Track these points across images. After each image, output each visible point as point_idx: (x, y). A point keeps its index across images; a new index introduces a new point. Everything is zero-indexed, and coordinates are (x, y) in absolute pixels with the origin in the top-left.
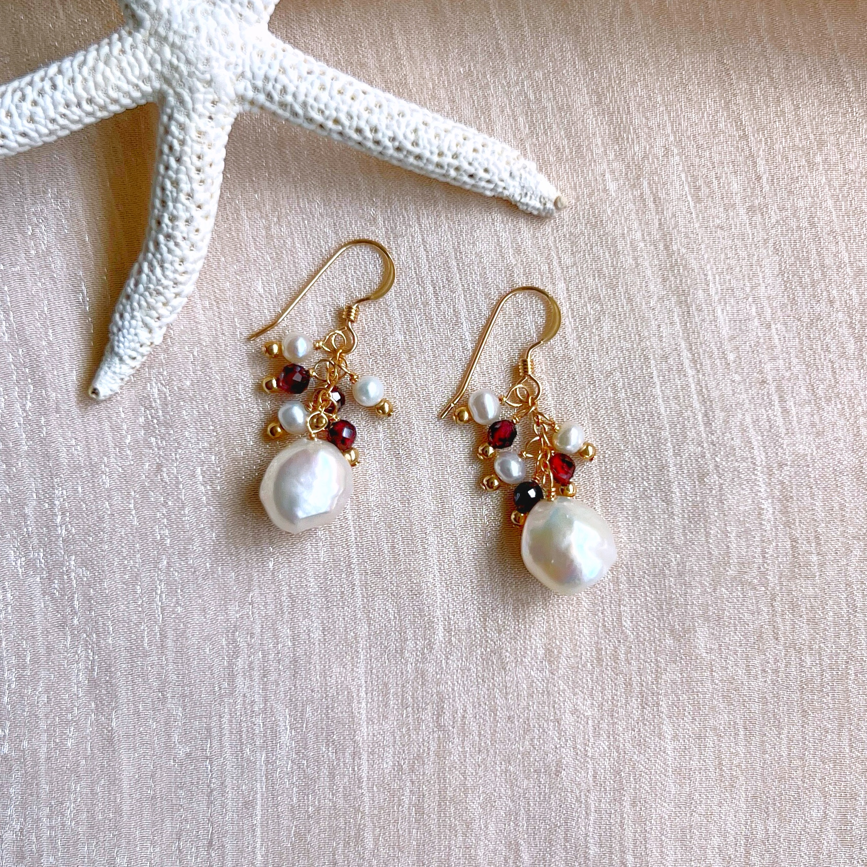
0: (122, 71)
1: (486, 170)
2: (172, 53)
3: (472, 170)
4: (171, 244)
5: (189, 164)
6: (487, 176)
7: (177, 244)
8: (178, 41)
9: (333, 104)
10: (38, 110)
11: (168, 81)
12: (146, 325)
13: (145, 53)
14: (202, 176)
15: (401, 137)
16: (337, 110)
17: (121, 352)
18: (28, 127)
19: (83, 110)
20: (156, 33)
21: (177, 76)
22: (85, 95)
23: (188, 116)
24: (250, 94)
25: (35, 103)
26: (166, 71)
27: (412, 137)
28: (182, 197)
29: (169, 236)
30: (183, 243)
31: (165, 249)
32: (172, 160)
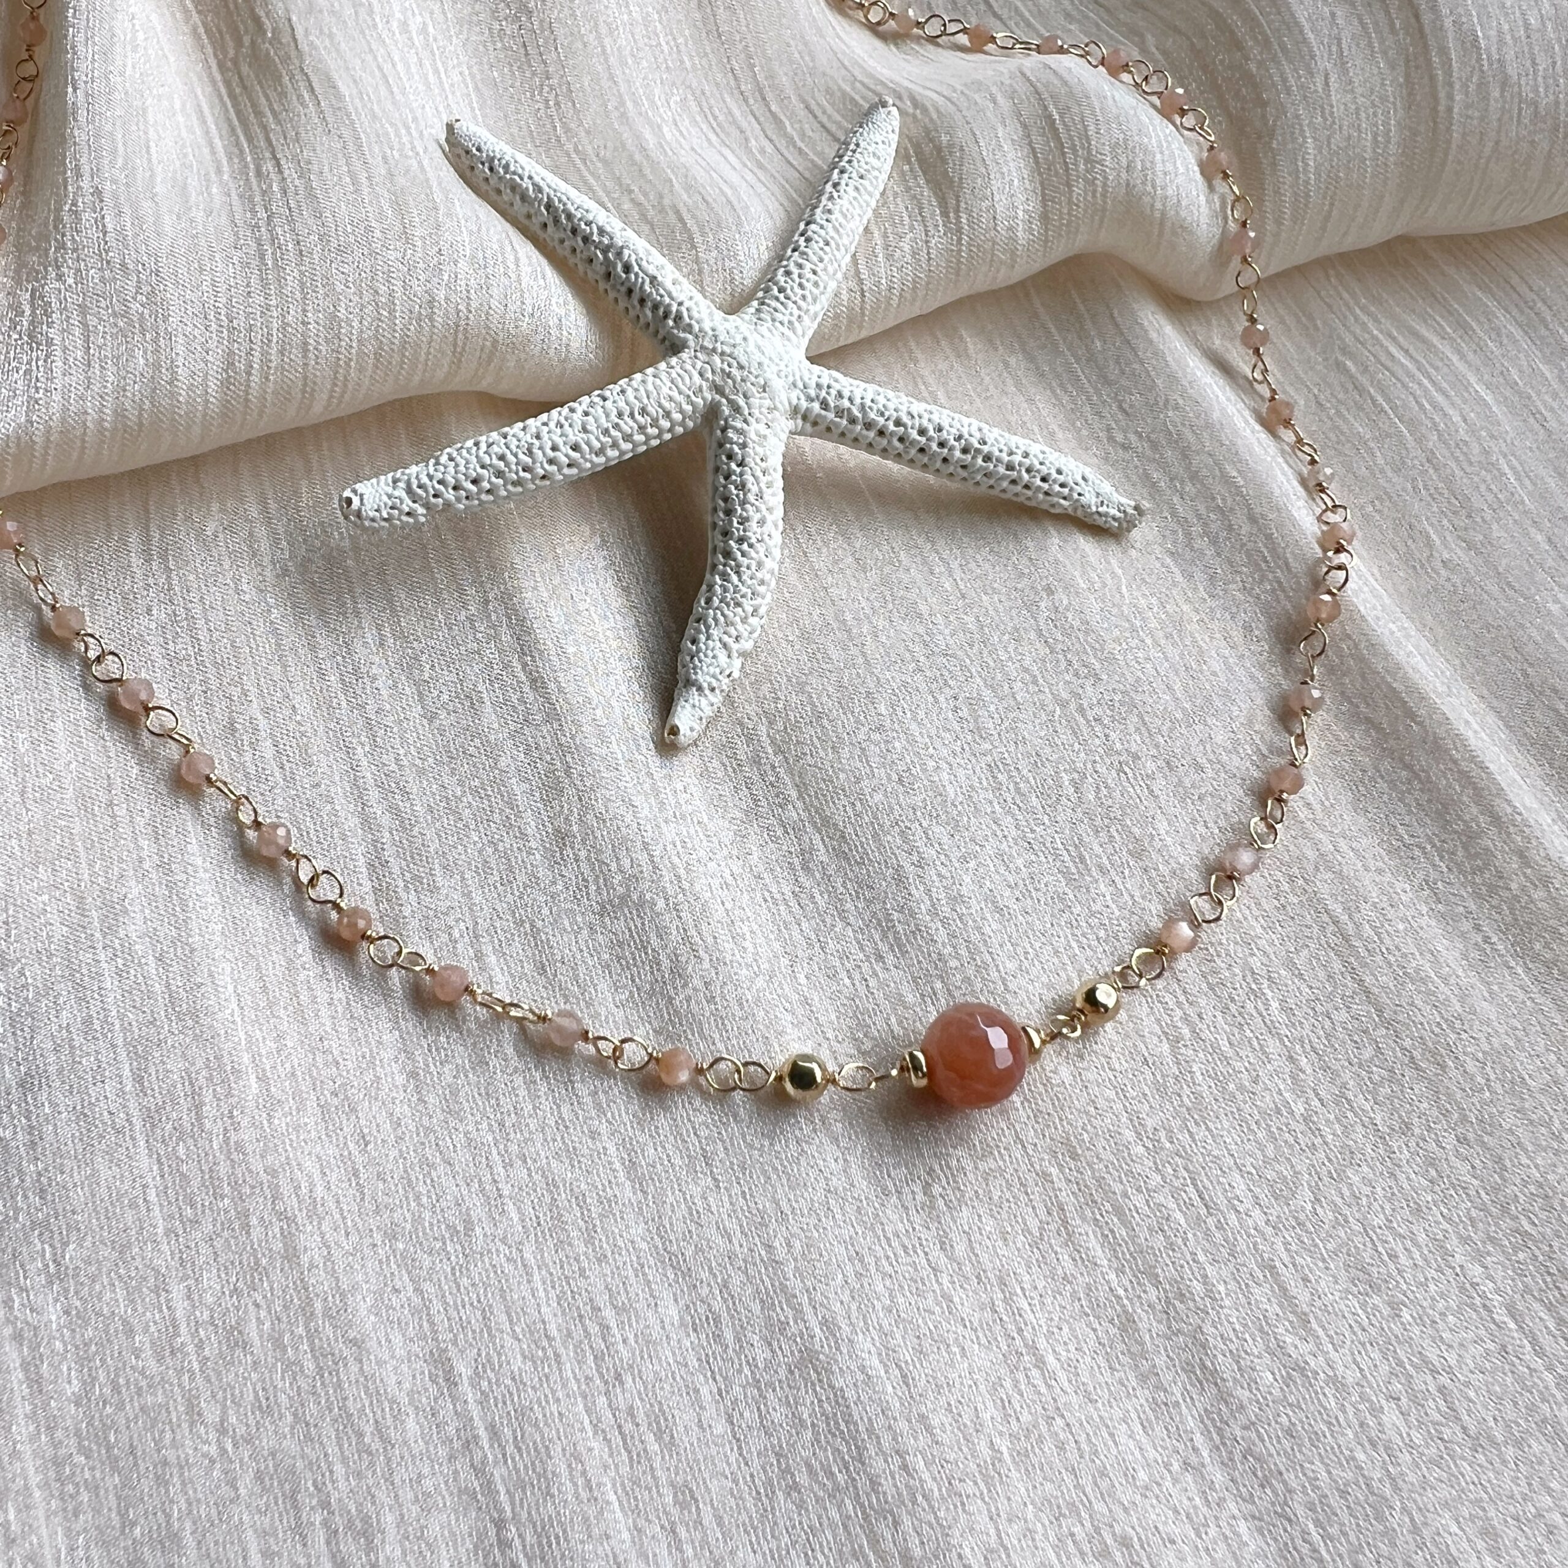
0: (672, 382)
1: (1059, 472)
2: (723, 361)
3: (1044, 470)
4: (745, 546)
5: (752, 465)
6: (1061, 479)
7: (751, 546)
8: (727, 350)
9: (891, 406)
10: (590, 418)
11: (718, 389)
12: (725, 645)
13: (693, 366)
14: (767, 478)
15: (966, 436)
16: (895, 411)
17: (700, 678)
18: (580, 438)
19: (635, 421)
20: (703, 347)
21: (730, 382)
22: (637, 405)
23: (745, 421)
24: (804, 404)
25: (586, 414)
26: (718, 379)
27: (978, 435)
28: (751, 497)
29: (741, 540)
30: (758, 545)
31: (739, 554)
32: (733, 466)
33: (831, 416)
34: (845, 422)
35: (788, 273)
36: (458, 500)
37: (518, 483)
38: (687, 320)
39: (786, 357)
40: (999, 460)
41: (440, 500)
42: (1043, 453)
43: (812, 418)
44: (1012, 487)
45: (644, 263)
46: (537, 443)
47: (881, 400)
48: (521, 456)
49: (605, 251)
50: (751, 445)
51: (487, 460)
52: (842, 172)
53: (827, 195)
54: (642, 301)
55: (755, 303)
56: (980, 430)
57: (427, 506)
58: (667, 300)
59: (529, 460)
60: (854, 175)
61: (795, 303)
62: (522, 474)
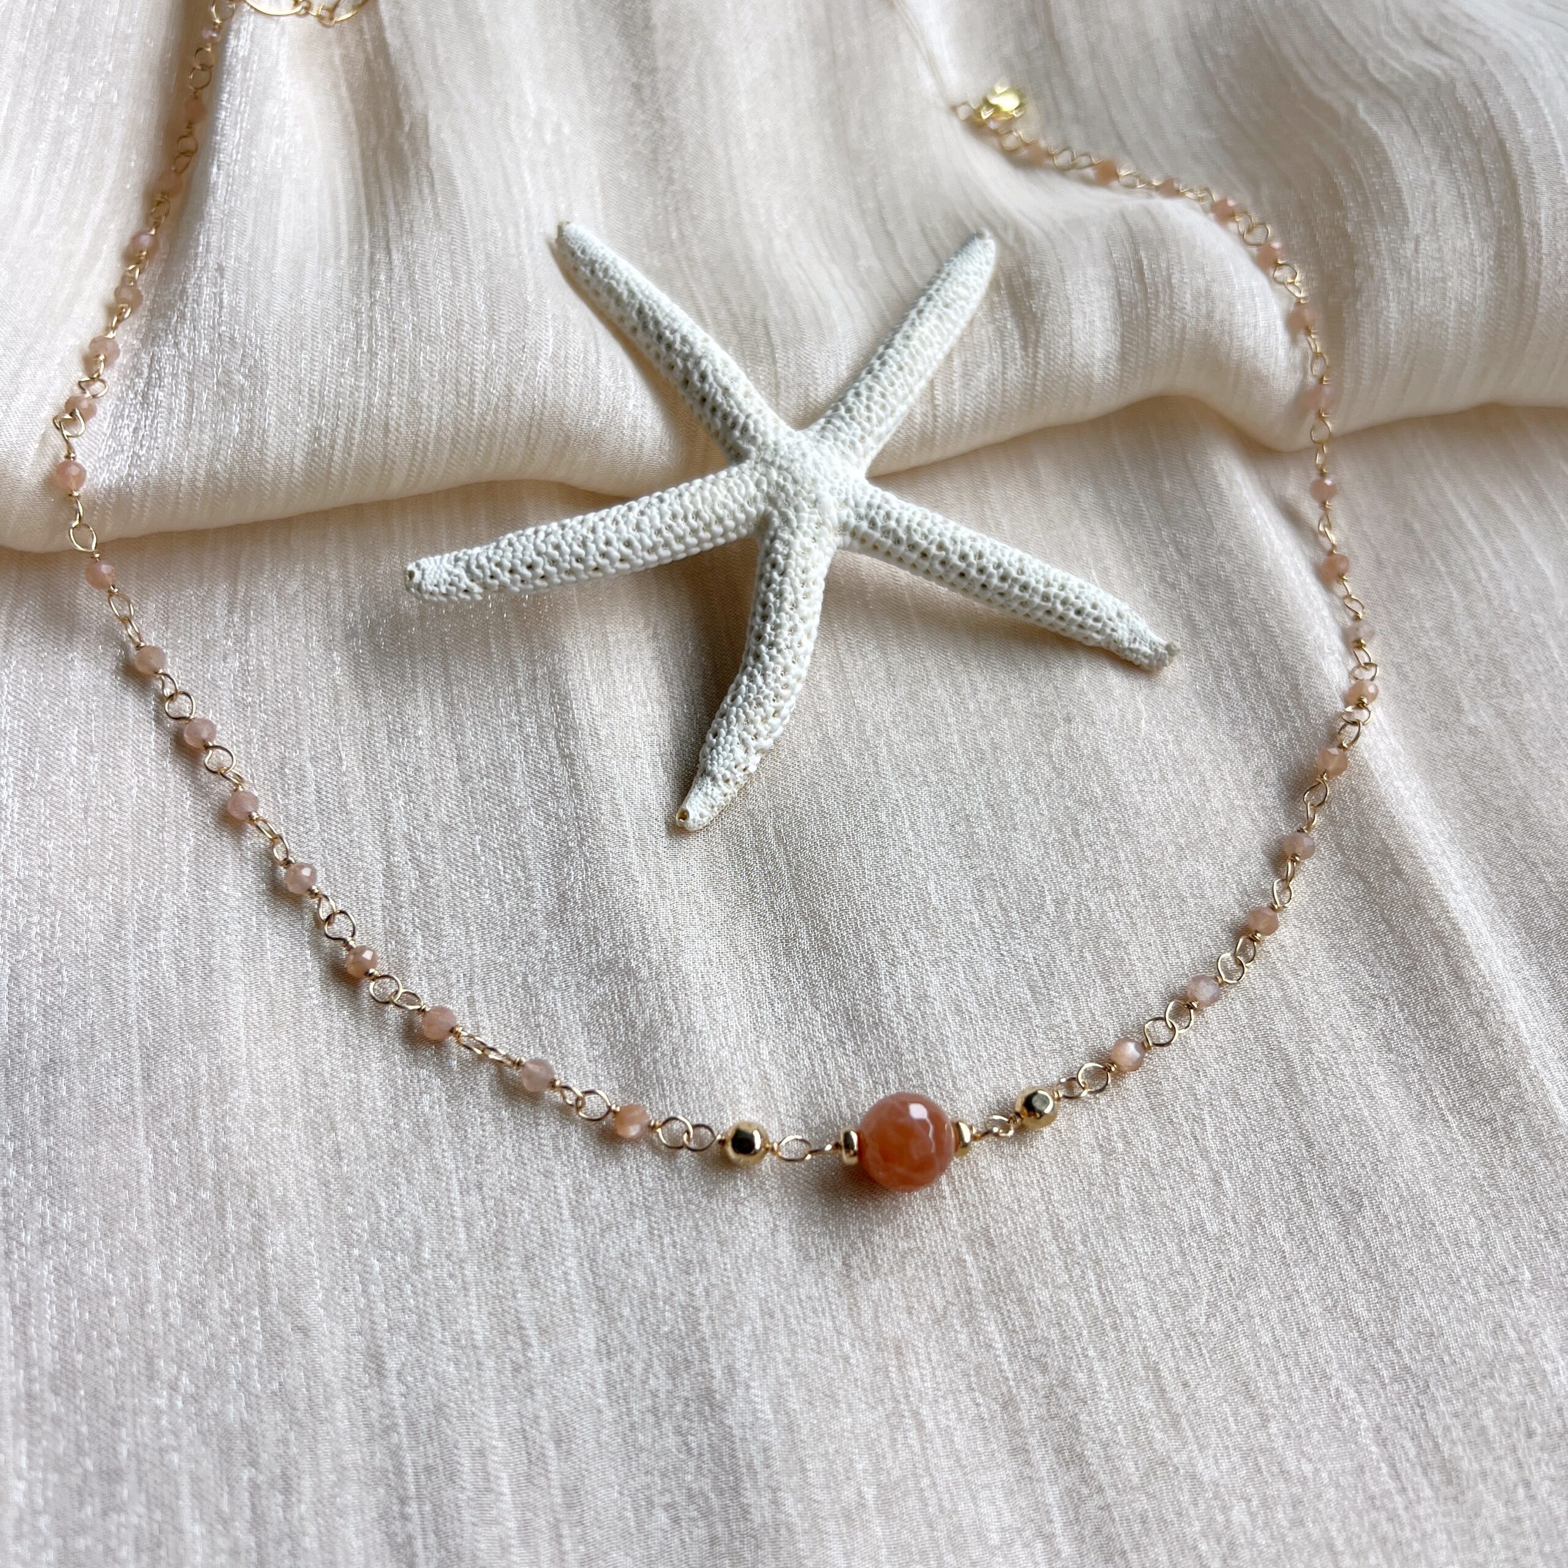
0: (729, 490)
2: (779, 474)
5: (793, 575)
10: (645, 519)
11: (771, 500)
13: (751, 476)
15: (1006, 565)
16: (940, 535)
17: (715, 769)
18: (633, 536)
19: (688, 524)
21: (783, 495)
23: (793, 533)
24: (853, 521)
26: (772, 491)
27: (1017, 565)
28: (787, 606)
29: (771, 645)
30: (786, 651)
31: (767, 658)
32: (775, 575)
33: (877, 535)
34: (890, 542)
35: (858, 394)
36: (513, 582)
37: (570, 572)
38: (752, 432)
39: (842, 476)
40: (1035, 590)
41: (496, 582)
42: (1081, 587)
43: (859, 535)
44: (1047, 617)
45: (720, 374)
46: (591, 536)
47: (928, 524)
48: (576, 548)
49: (686, 358)
50: (794, 555)
51: (543, 548)
52: (929, 299)
53: (909, 322)
54: (714, 410)
55: (822, 421)
56: (1021, 560)
57: (485, 586)
58: (736, 411)
59: (582, 552)
60: (940, 304)
61: (859, 424)
62: (575, 564)
